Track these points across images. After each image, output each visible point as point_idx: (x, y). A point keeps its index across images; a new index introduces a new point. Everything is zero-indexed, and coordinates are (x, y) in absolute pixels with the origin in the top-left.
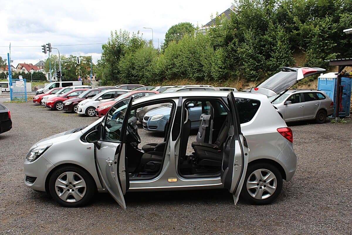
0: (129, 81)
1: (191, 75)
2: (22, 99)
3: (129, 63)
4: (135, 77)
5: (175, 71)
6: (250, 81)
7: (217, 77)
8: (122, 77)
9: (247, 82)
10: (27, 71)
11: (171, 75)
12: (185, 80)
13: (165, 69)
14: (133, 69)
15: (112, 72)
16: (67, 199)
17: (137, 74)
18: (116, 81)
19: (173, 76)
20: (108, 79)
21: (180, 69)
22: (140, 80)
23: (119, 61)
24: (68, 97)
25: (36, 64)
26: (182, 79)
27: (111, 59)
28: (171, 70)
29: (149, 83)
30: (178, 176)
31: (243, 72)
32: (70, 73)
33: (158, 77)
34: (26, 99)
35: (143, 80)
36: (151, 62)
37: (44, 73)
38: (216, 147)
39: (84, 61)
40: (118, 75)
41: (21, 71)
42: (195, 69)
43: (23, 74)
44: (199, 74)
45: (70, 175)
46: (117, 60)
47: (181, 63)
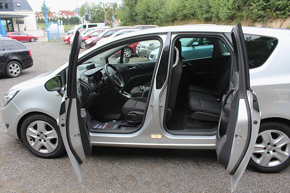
0: (145, 22)
1: (200, 16)
2: (56, 39)
3: (145, 6)
4: (150, 18)
5: (185, 12)
6: (256, 21)
7: (224, 18)
8: (139, 18)
9: (254, 22)
10: (66, 16)
11: (182, 16)
12: (194, 21)
13: (176, 11)
14: (149, 11)
15: (131, 15)
16: (40, 150)
17: (152, 15)
18: (134, 22)
19: (183, 17)
20: (127, 21)
21: (190, 10)
22: (154, 21)
23: (137, 4)
24: (90, 37)
25: (74, 11)
26: (192, 20)
27: (130, 3)
28: (182, 12)
29: (162, 24)
30: (162, 132)
31: (250, 12)
32: (99, 17)
33: (170, 18)
34: (60, 39)
35: (157, 22)
36: (164, 5)
37: (79, 17)
38: (215, 94)
39: (111, 6)
40: (136, 18)
41: (62, 17)
42: (204, 11)
43: (63, 19)
44: (207, 15)
45: (41, 124)
46: (135, 4)
47: (191, 4)
